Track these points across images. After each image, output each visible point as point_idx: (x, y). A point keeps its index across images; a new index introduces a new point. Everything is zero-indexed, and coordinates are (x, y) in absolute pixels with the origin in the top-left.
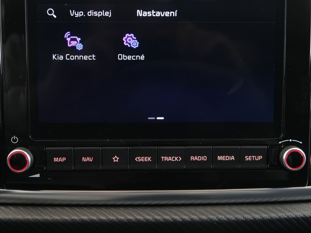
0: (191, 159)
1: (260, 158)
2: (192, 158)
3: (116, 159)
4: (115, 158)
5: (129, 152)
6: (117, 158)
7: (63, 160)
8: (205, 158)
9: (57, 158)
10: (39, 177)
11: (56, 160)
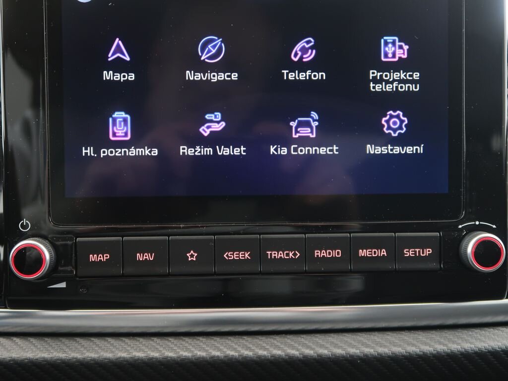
0: (316, 254)
1: (428, 252)
2: (317, 252)
3: (192, 256)
4: (190, 254)
5: (213, 244)
6: (193, 254)
7: (105, 258)
8: (338, 252)
9: (95, 255)
10: (65, 286)
11: (93, 258)
